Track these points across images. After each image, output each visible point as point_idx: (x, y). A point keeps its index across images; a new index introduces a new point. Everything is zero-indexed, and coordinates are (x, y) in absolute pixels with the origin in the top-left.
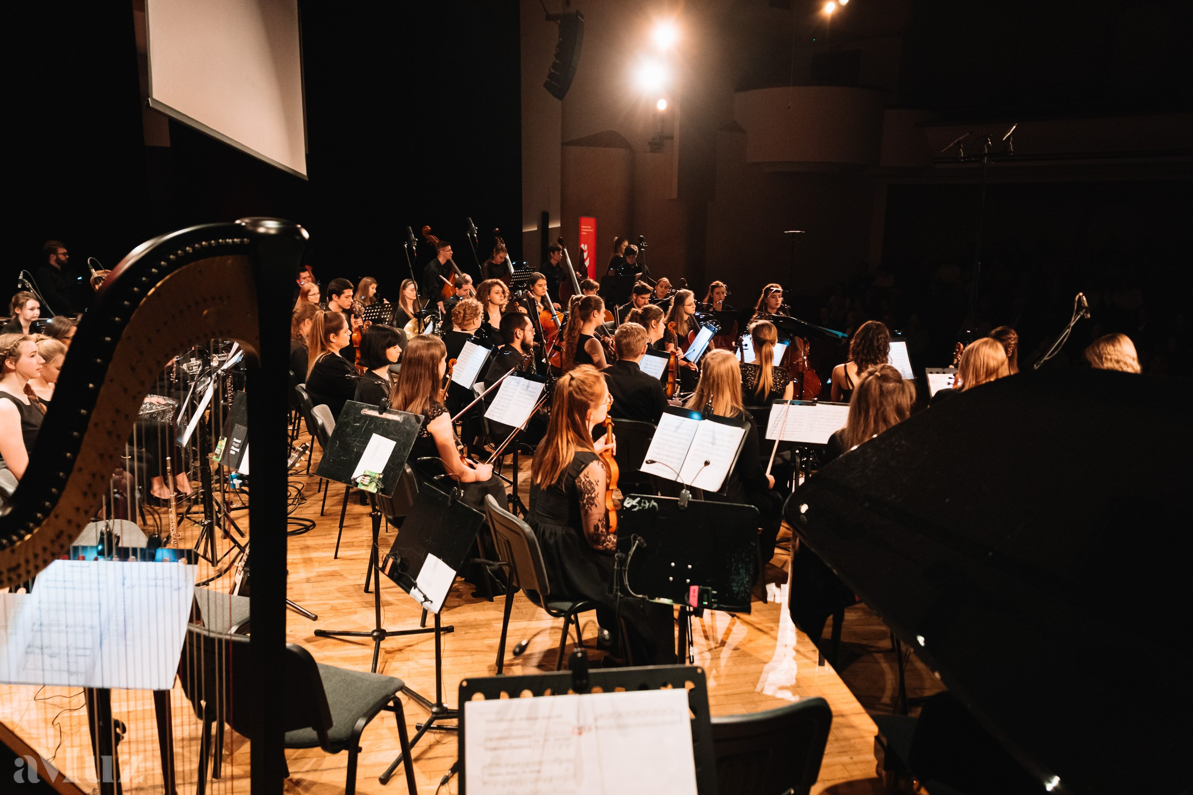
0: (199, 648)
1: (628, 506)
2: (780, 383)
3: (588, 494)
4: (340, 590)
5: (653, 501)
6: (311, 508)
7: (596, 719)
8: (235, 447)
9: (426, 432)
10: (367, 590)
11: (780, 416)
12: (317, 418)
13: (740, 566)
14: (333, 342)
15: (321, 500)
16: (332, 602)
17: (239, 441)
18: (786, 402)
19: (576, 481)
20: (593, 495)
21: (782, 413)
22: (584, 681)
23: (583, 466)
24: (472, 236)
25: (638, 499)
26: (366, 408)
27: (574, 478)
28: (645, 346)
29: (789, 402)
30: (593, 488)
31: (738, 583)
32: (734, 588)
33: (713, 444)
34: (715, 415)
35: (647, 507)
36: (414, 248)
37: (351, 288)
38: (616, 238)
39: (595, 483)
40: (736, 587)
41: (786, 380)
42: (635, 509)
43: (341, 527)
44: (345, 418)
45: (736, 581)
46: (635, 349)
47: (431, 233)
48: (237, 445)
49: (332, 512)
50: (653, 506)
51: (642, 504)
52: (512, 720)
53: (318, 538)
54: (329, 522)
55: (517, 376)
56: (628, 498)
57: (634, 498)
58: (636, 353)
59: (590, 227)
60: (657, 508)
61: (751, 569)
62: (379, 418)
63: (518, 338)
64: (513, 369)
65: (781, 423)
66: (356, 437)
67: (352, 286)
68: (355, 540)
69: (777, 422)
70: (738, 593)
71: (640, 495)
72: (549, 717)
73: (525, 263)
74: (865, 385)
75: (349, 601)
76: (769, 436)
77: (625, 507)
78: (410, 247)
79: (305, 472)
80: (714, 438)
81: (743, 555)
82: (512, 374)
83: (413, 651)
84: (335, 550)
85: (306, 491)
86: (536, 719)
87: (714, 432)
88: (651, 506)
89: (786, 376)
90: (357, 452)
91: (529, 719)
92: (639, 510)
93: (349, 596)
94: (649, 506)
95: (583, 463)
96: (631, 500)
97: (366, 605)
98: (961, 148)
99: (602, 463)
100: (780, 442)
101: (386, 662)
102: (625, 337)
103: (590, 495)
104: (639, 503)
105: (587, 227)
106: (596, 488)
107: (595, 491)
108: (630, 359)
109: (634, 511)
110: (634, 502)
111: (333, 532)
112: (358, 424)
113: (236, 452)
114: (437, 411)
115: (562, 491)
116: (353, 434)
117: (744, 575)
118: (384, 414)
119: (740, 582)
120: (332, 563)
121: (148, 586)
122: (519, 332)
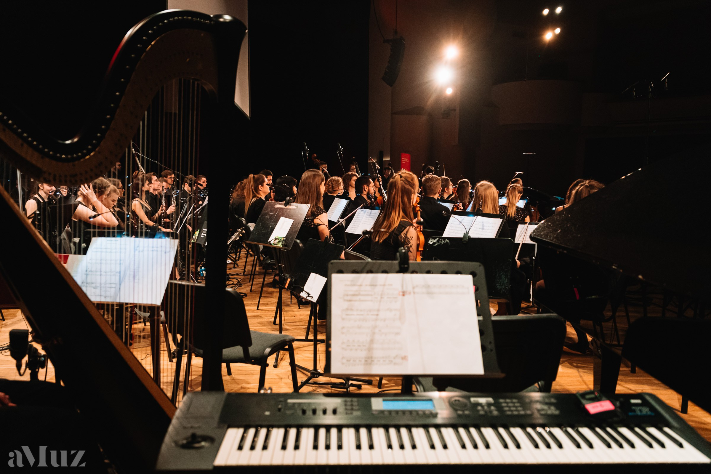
0: (175, 294)
1: (431, 243)
2: (521, 216)
3: (406, 245)
4: (259, 323)
5: (446, 240)
6: (244, 289)
7: (414, 288)
8: (204, 233)
9: (313, 224)
10: (274, 323)
11: (523, 231)
12: (250, 228)
13: (502, 273)
14: (261, 191)
15: (250, 286)
16: (255, 328)
17: (206, 230)
18: (527, 223)
19: (399, 237)
20: (409, 246)
21: (524, 229)
22: (406, 266)
23: (403, 228)
24: (340, 153)
25: (438, 239)
26: (277, 204)
27: (398, 235)
28: (440, 188)
29: (528, 223)
30: (409, 241)
31: (500, 283)
32: (498, 287)
33: (483, 229)
34: (483, 213)
35: (443, 243)
36: (307, 154)
37: (271, 175)
38: (423, 164)
39: (410, 239)
40: (499, 286)
41: (525, 215)
42: (435, 245)
43: (260, 296)
44: (265, 211)
45: (499, 282)
46: (434, 189)
47: (317, 158)
48: (205, 232)
49: (257, 290)
50: (447, 242)
51: (440, 242)
52: (361, 285)
53: (248, 301)
54: (255, 295)
55: (364, 209)
56: (431, 239)
57: (435, 239)
58: (435, 192)
59: (407, 159)
60: (449, 243)
61: (509, 275)
62: (285, 208)
63: (365, 191)
64: (362, 205)
65: (523, 234)
66: (271, 220)
67: (272, 174)
68: (269, 302)
69: (521, 234)
70: (501, 289)
71: (439, 237)
72: (384, 285)
73: (369, 174)
74: (578, 192)
75: (265, 328)
76: (516, 241)
77: (429, 244)
78: (305, 154)
79: (242, 274)
80: (483, 226)
81: (504, 267)
82: (361, 208)
83: (301, 350)
84: (257, 306)
85: (243, 282)
86: (376, 285)
87: (483, 222)
88: (445, 242)
89: (525, 212)
90: (271, 228)
91: (371, 285)
92: (438, 245)
93: (265, 326)
94: (444, 242)
95: (403, 227)
96: (433, 240)
97: (274, 330)
98: (634, 90)
99: (415, 227)
100: (523, 244)
101: (284, 354)
102: (428, 182)
103: (407, 245)
104: (438, 241)
105: (405, 159)
106: (411, 241)
107: (410, 243)
108: (431, 195)
109: (435, 246)
110: (435, 241)
111: (256, 299)
112: (272, 213)
113: (204, 236)
114: (320, 211)
115: (391, 244)
116: (269, 218)
117: (504, 279)
118: (288, 206)
119: (502, 283)
120: (255, 311)
121: (148, 250)
122: (366, 187)
